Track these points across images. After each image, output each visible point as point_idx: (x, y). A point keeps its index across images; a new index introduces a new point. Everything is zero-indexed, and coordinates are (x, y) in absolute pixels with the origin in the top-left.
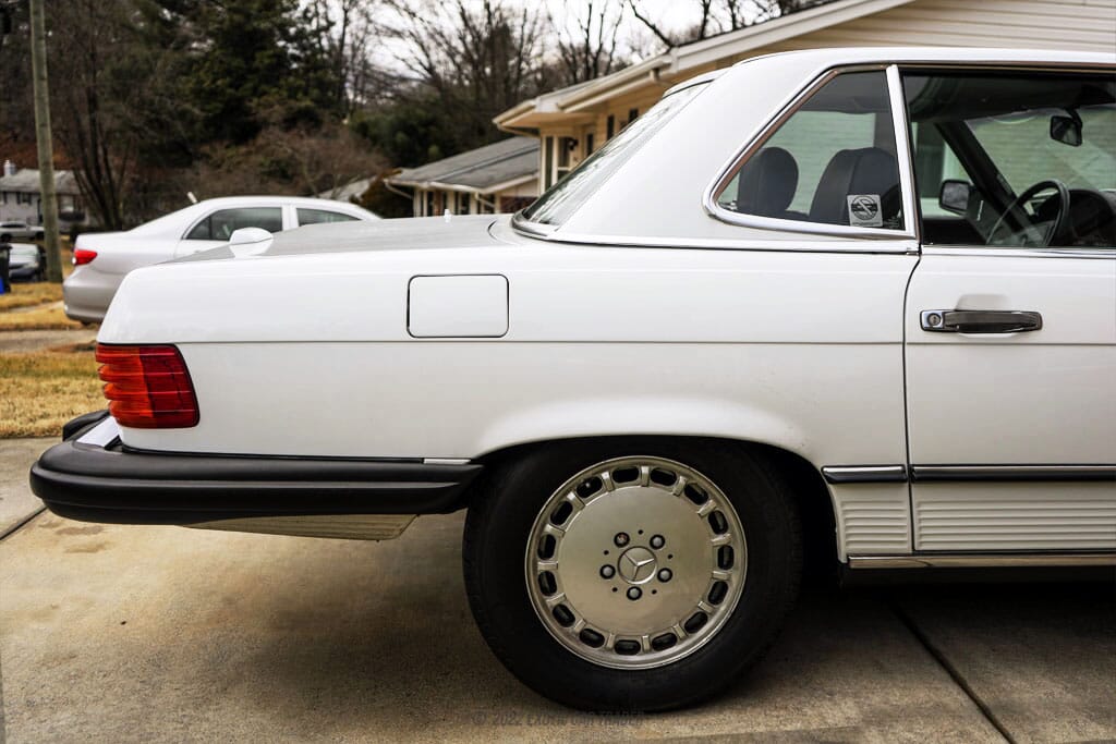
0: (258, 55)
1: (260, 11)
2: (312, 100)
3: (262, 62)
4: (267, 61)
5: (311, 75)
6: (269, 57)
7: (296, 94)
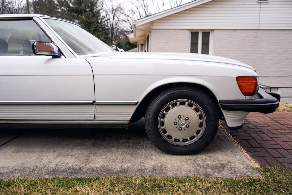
0: (91, 27)
1: (92, 17)
2: (103, 38)
3: (92, 29)
4: (93, 29)
5: (103, 31)
6: (94, 28)
7: (100, 36)
